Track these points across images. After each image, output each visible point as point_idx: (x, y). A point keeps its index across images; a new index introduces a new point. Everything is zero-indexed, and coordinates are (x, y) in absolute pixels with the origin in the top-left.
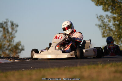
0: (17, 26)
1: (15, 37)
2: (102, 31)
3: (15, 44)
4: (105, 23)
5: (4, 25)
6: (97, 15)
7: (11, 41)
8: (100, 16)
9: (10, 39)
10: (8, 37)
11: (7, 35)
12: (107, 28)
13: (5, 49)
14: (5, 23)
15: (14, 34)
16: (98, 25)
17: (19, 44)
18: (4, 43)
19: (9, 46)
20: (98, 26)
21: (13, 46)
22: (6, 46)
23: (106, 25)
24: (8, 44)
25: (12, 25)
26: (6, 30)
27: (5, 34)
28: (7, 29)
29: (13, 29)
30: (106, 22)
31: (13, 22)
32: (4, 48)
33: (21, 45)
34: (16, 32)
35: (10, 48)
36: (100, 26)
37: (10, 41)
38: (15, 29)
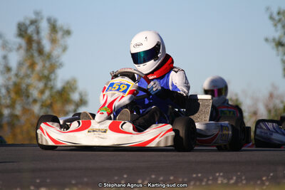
1: (61, 65)
5: (31, 30)
6: (268, 9)
8: (279, 13)
15: (59, 57)
27: (32, 56)
28: (39, 43)
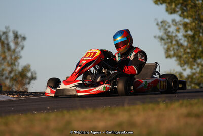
0: (24, 38)
2: (166, 47)
3: (20, 69)
4: (170, 34)
7: (15, 65)
9: (13, 61)
10: (8, 58)
11: (7, 54)
12: (174, 42)
13: (4, 78)
14: (4, 33)
16: (159, 37)
17: (27, 69)
18: (3, 67)
19: (10, 72)
20: (159, 40)
21: (17, 73)
22: (6, 73)
23: (172, 36)
24: (9, 69)
25: (16, 36)
26: (5, 46)
29: (17, 44)
30: (173, 32)
31: (17, 32)
32: (2, 76)
33: (30, 70)
34: (22, 49)
35: (12, 75)
36: (162, 39)
37: (12, 64)
38: (21, 44)
